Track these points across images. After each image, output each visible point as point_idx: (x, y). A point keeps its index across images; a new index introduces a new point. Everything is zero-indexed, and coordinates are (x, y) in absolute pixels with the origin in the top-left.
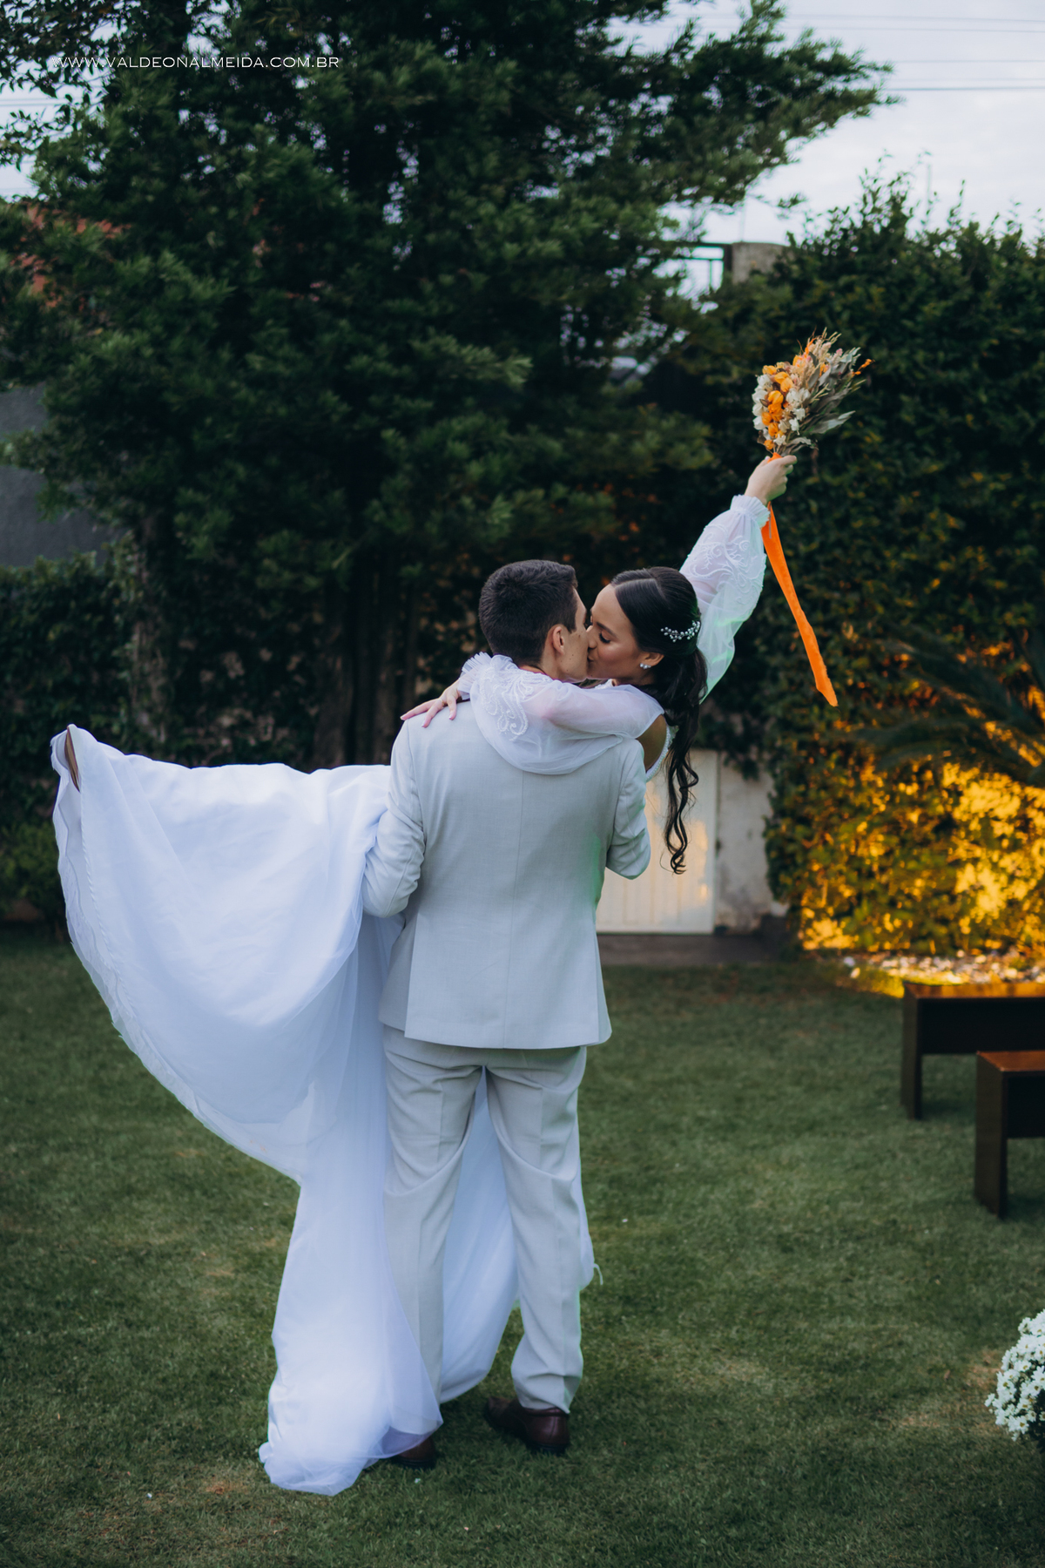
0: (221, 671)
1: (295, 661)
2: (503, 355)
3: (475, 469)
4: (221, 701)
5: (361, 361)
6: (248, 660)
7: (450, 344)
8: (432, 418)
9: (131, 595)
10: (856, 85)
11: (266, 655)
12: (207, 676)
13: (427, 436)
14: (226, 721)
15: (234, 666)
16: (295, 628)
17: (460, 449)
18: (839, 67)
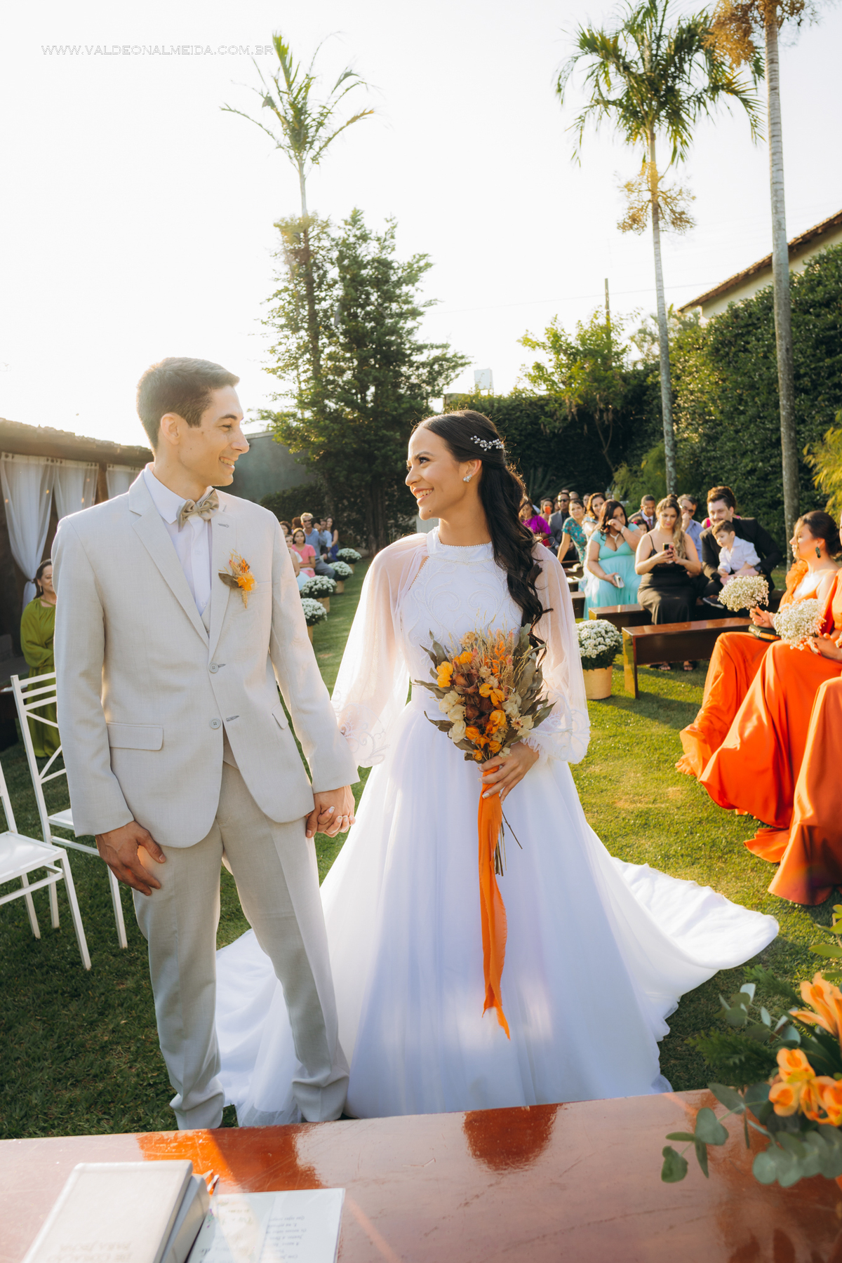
0: (343, 504)
1: (358, 501)
2: (395, 433)
3: (394, 457)
4: (343, 511)
5: (368, 437)
6: (349, 501)
7: (385, 432)
8: (384, 447)
9: (324, 490)
10: (467, 361)
11: (352, 500)
12: (340, 505)
13: (383, 451)
14: (345, 515)
15: (346, 502)
16: (358, 493)
17: (390, 453)
18: (462, 357)
